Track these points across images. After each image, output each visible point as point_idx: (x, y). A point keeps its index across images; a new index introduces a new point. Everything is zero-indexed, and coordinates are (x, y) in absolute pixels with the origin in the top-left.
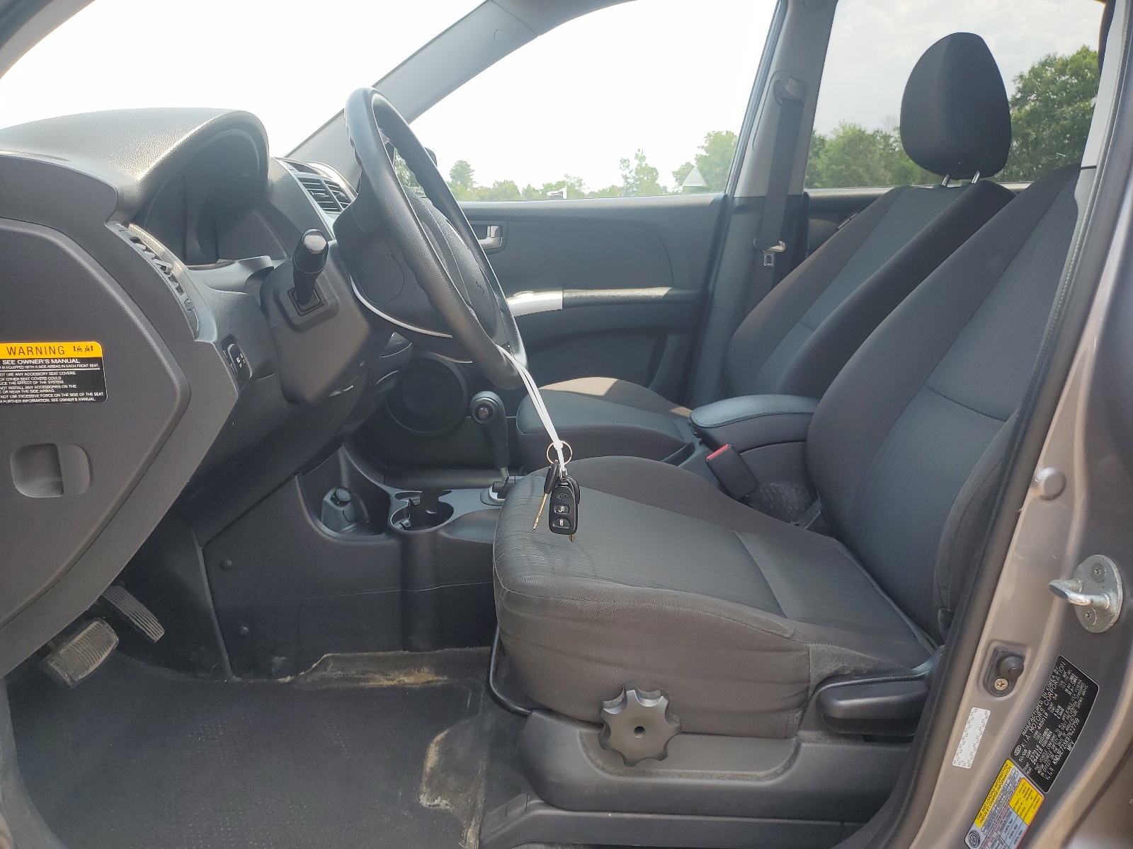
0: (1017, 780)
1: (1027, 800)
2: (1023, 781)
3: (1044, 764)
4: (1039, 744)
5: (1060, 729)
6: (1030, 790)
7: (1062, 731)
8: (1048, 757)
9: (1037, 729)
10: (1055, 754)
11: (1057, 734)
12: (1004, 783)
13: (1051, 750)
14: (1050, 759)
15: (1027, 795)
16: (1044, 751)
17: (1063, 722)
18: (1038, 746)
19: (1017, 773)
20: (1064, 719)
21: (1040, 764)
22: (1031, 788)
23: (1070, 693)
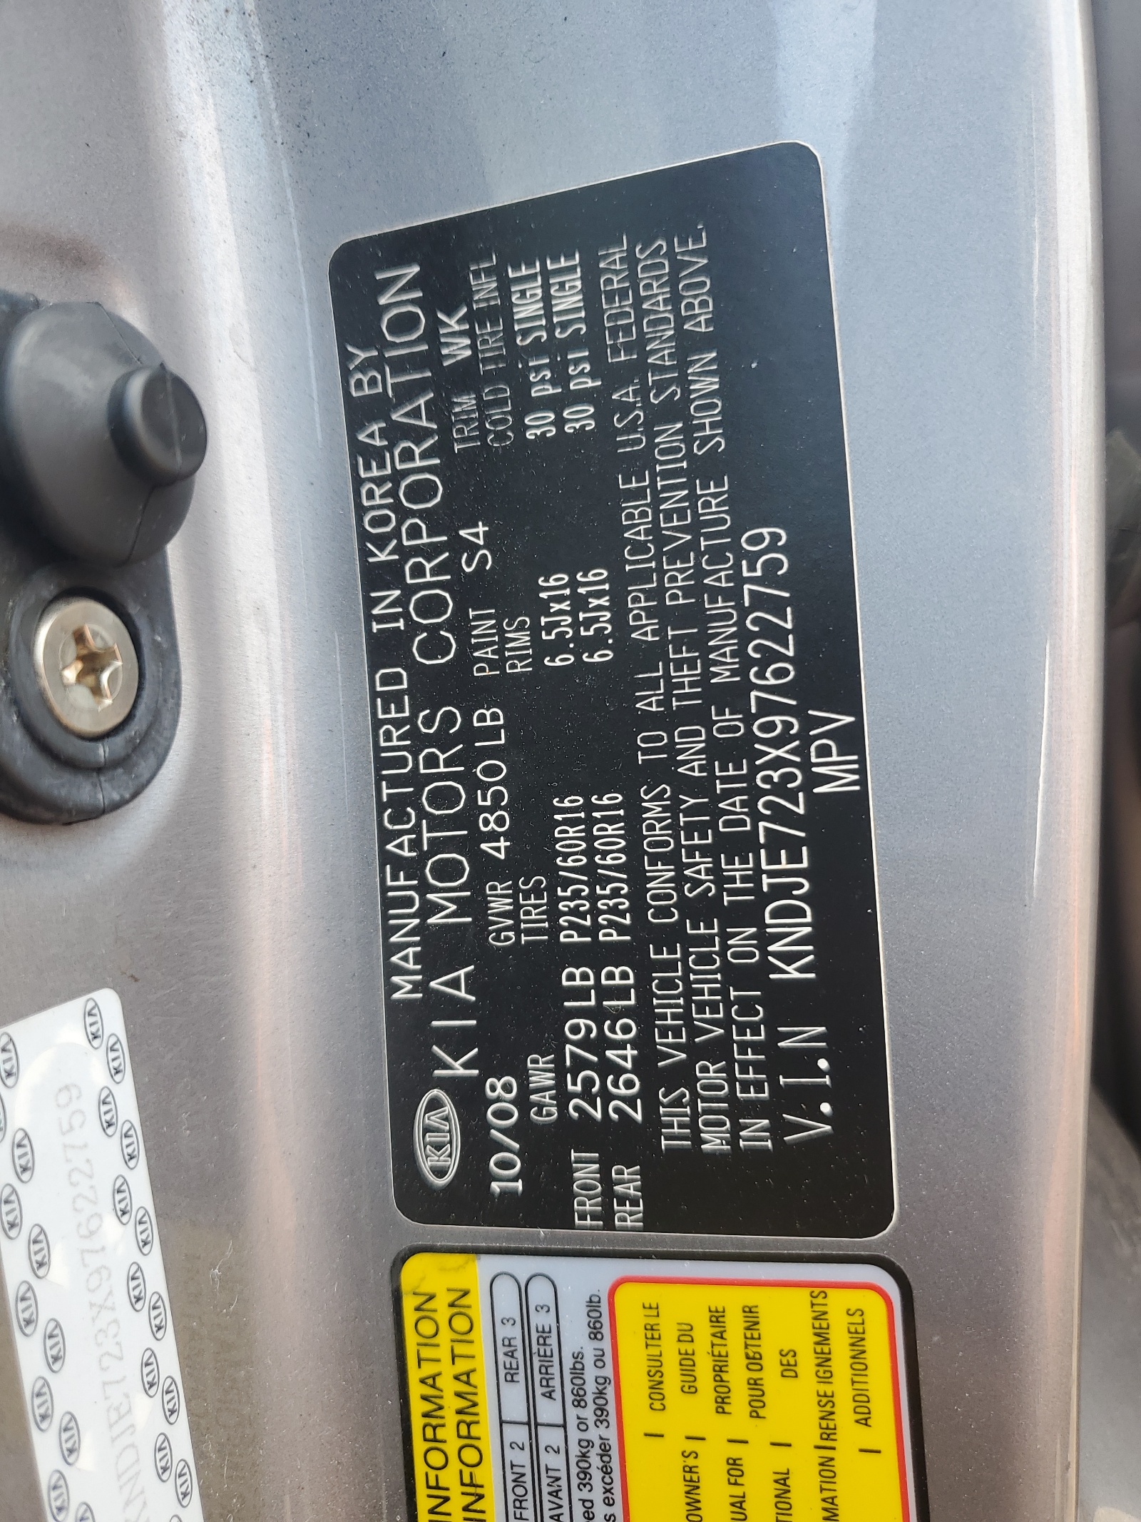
0: (575, 1336)
1: (756, 1410)
2: (630, 1302)
3: (719, 1050)
4: (577, 955)
5: (668, 720)
6: (735, 1325)
7: (688, 716)
8: (708, 983)
9: (486, 869)
10: (750, 914)
11: (664, 771)
12: (490, 1444)
13: (702, 909)
14: (733, 975)
15: (737, 1375)
16: (644, 970)
17: (655, 653)
18: (574, 976)
19: (540, 1293)
20: (646, 631)
21: (683, 1075)
22: (731, 1301)
23: (581, 418)
